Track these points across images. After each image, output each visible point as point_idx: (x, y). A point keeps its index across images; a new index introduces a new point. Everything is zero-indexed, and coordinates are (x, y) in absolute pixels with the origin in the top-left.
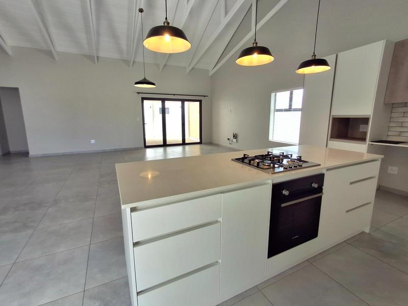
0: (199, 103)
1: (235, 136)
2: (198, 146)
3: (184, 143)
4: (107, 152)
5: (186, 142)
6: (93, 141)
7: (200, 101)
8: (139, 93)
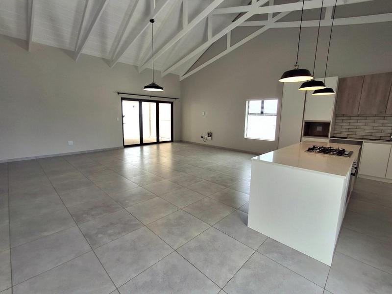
0: (170, 104)
1: (209, 135)
2: (169, 145)
3: (158, 142)
4: (86, 153)
5: (160, 141)
6: (71, 143)
7: (172, 103)
8: (119, 93)
